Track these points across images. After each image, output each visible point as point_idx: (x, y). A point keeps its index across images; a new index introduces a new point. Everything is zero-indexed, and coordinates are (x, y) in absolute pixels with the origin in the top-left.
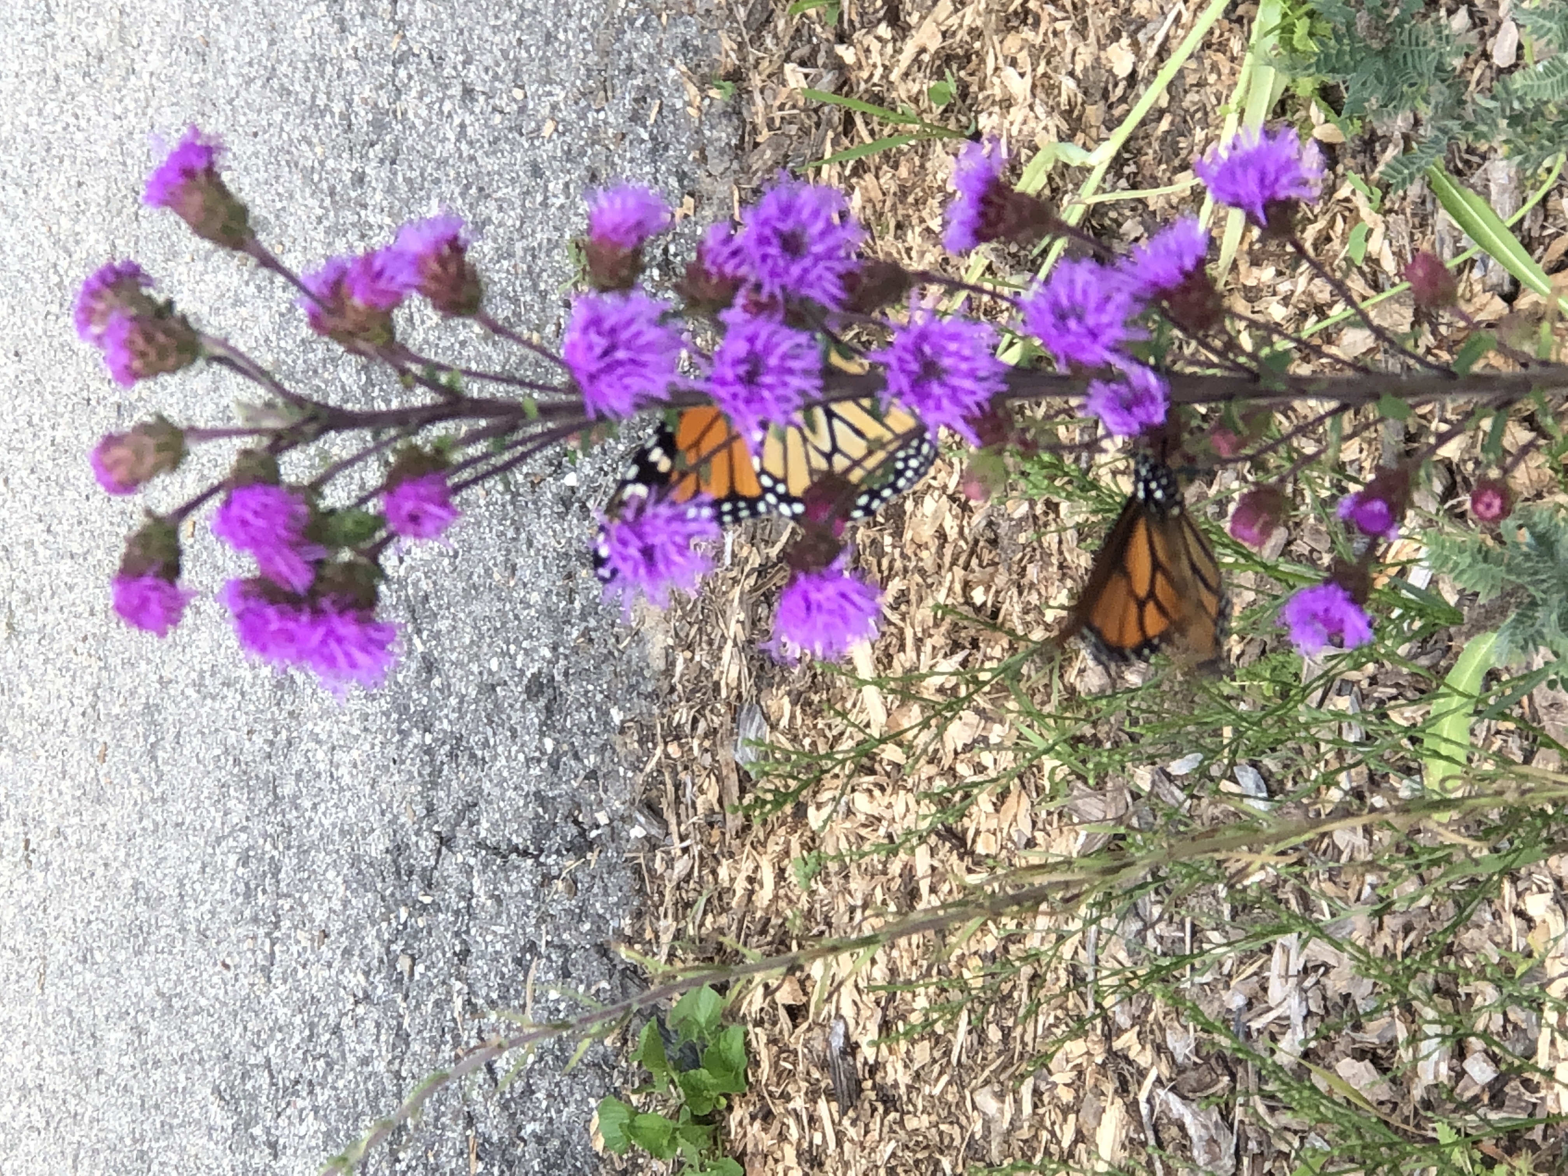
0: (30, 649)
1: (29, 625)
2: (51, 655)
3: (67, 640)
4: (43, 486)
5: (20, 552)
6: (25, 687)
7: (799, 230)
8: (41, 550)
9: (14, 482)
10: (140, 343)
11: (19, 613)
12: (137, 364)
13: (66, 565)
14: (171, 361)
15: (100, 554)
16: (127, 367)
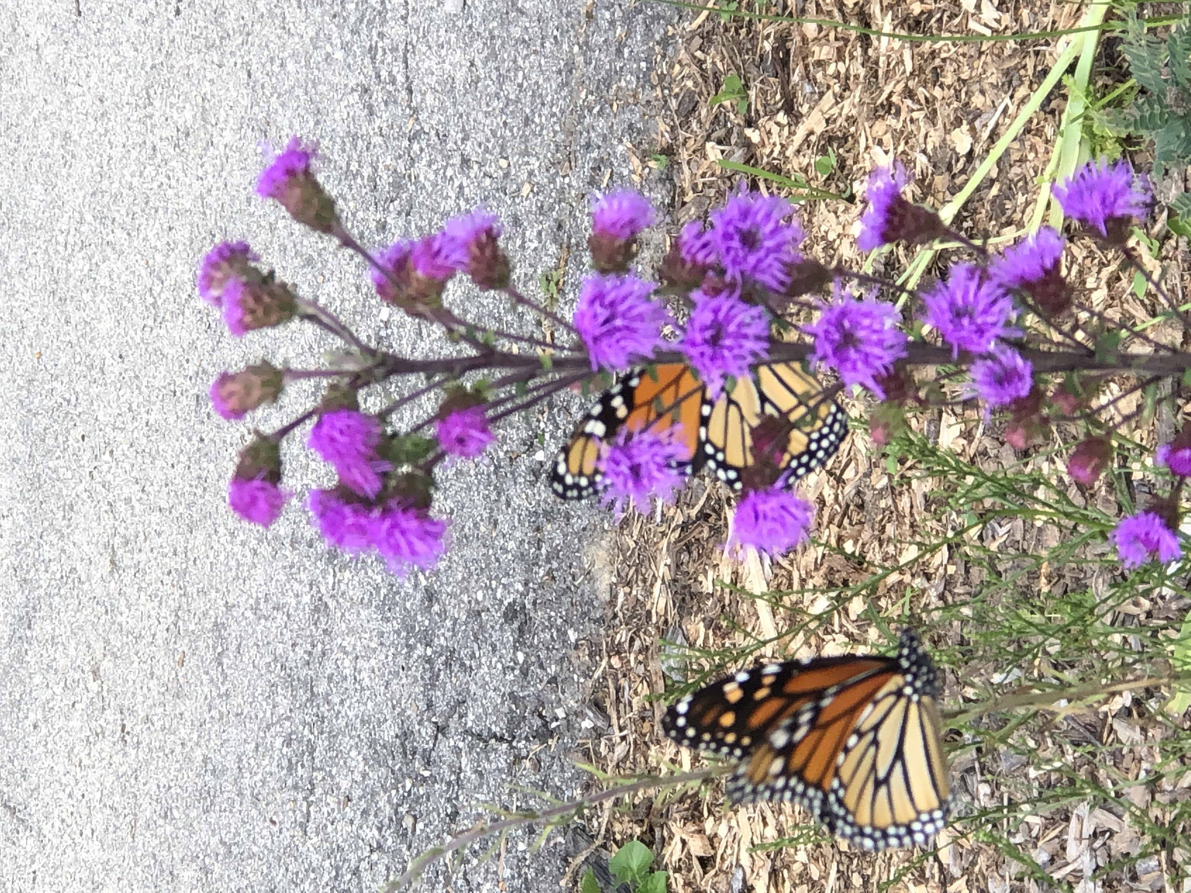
0: (127, 580)
1: (127, 562)
2: (144, 585)
3: (155, 574)
4: (139, 457)
5: (121, 507)
6: (123, 609)
7: (753, 230)
8: (137, 505)
9: (117, 454)
10: (251, 303)
11: (120, 552)
12: (248, 319)
13: (156, 517)
14: (274, 318)
15: (181, 509)
16: (240, 321)
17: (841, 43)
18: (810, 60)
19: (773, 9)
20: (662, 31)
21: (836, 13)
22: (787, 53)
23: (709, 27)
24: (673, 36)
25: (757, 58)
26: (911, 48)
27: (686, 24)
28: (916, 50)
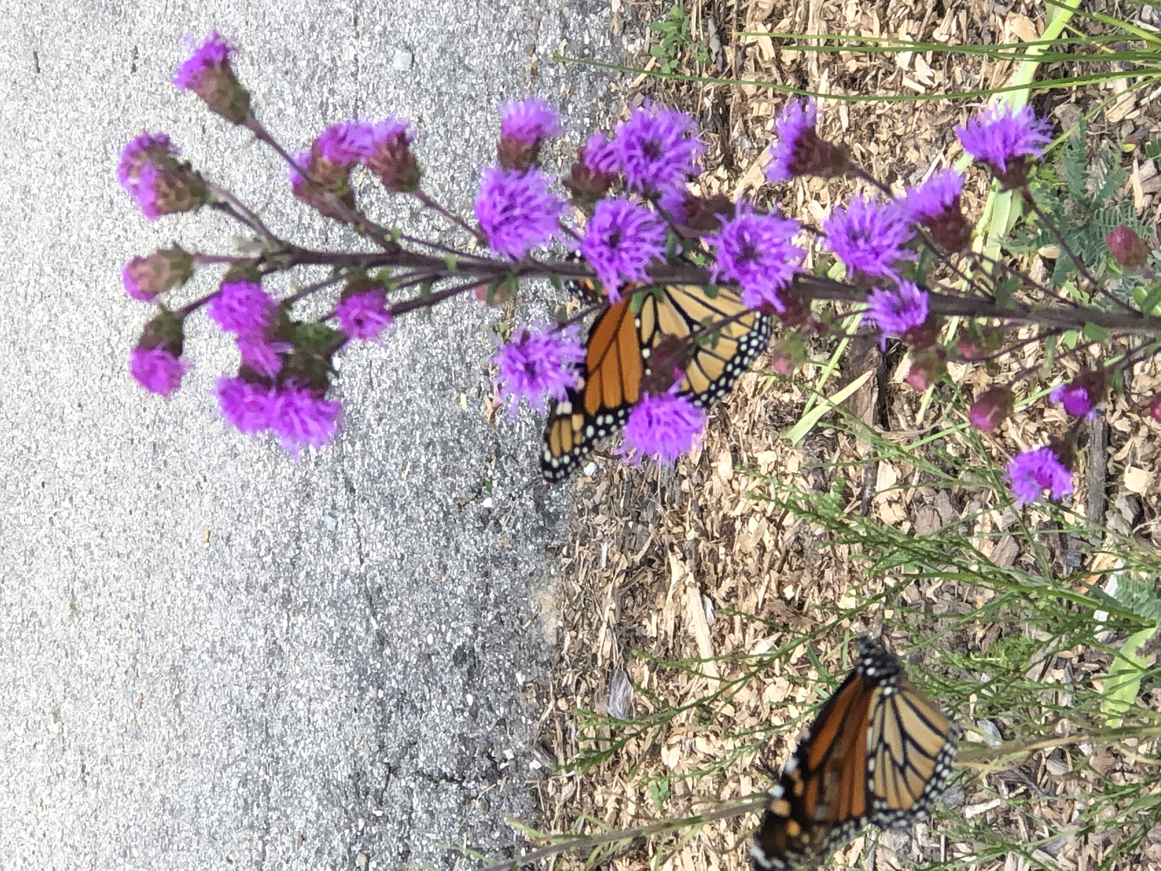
0: (87, 624)
2: (103, 629)
6: (83, 652)
7: (656, 142)
10: (164, 187)
12: (160, 202)
14: (186, 202)
16: (153, 204)
17: (779, 100)
18: (749, 116)
19: (713, 66)
20: (605, 88)
21: (774, 70)
22: (727, 108)
23: (650, 83)
24: (616, 93)
25: (698, 114)
26: (847, 104)
27: (629, 81)
28: (852, 107)
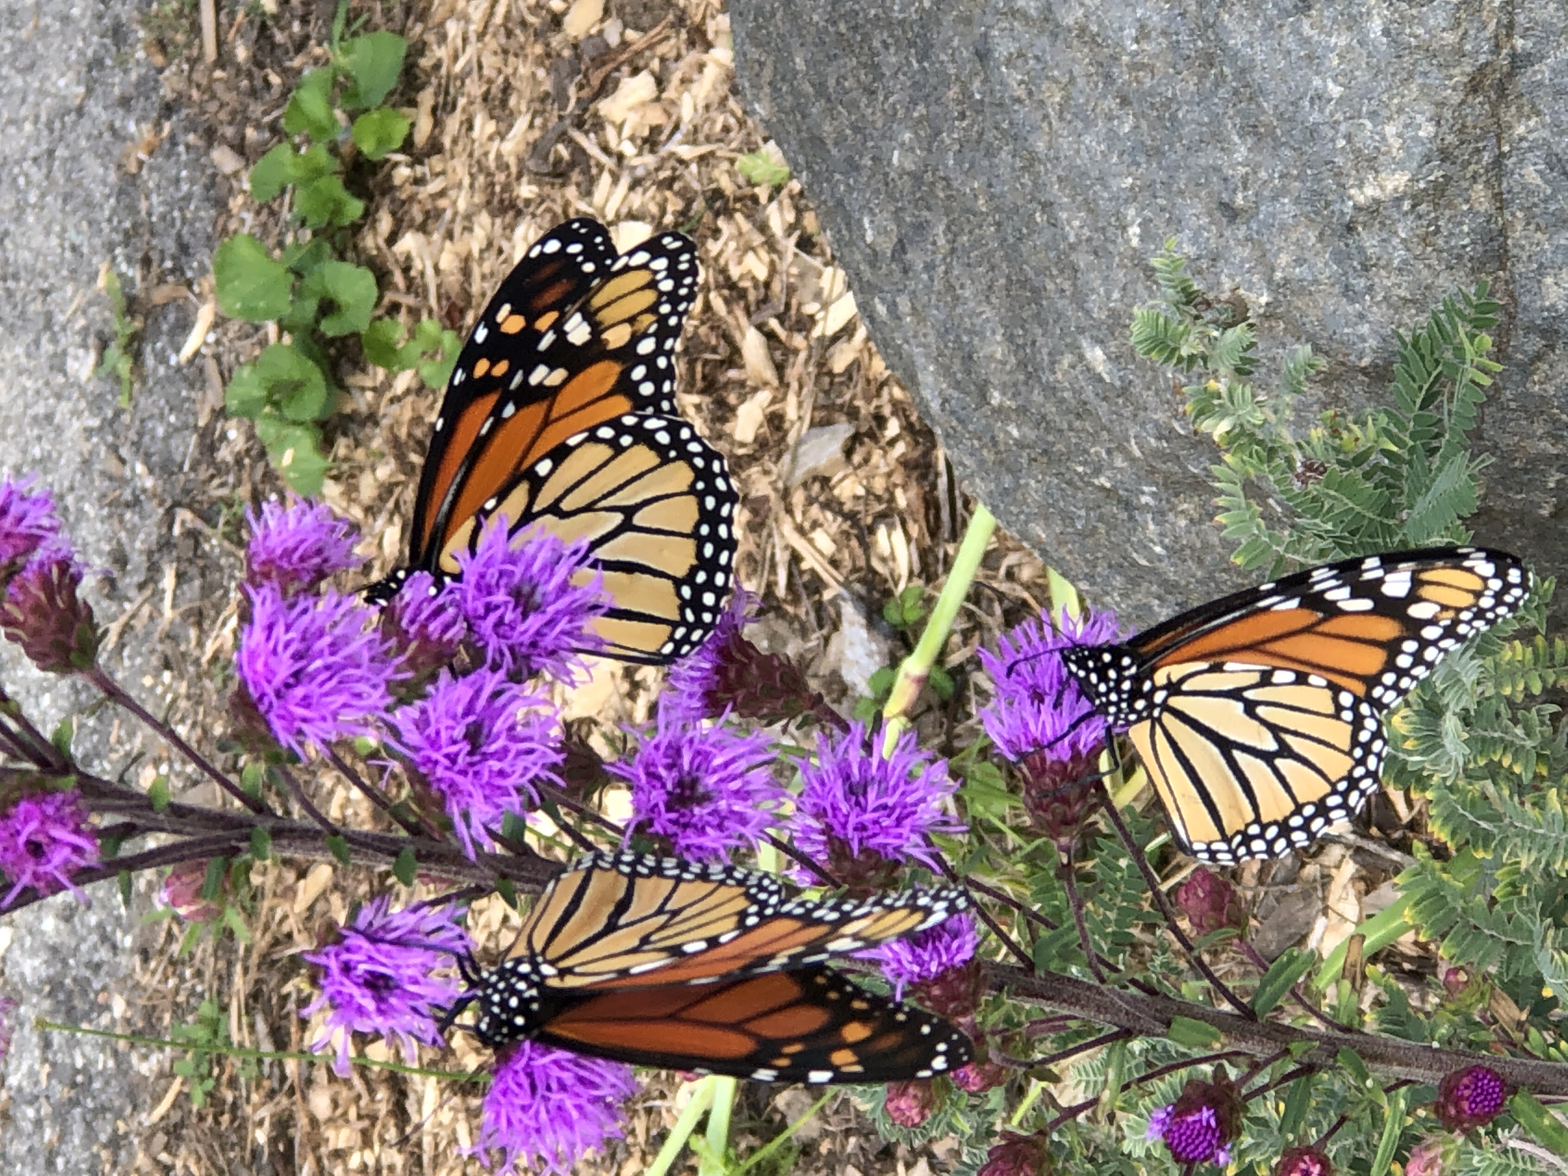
17: (366, 1123)
18: (324, 1150)
19: (266, 1084)
20: (109, 1129)
21: (357, 1081)
22: (290, 1143)
23: (176, 1117)
24: (126, 1135)
25: (248, 1155)
27: (143, 1116)
